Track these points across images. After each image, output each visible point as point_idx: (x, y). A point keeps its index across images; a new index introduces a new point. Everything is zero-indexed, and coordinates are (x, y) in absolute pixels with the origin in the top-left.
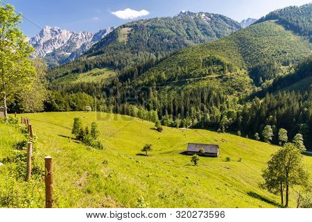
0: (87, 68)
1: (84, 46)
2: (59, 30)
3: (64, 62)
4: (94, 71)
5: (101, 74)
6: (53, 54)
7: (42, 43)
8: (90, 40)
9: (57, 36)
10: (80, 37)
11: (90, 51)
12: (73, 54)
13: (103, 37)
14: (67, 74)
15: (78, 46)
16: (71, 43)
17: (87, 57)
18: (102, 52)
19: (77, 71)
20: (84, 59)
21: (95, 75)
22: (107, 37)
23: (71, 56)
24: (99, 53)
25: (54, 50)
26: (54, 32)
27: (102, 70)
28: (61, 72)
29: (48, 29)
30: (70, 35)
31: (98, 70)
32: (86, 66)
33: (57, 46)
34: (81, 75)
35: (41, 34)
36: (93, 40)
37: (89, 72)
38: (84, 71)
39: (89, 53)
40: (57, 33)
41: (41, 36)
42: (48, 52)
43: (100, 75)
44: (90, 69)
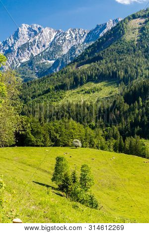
0: (77, 82)
1: (73, 49)
2: (39, 29)
3: (45, 73)
4: (87, 87)
5: (98, 90)
6: (30, 63)
7: (16, 47)
8: (83, 40)
9: (37, 37)
10: (68, 37)
11: (82, 57)
12: (57, 61)
13: (101, 35)
14: (48, 91)
15: (65, 51)
16: (55, 46)
17: (78, 66)
18: (99, 58)
19: (63, 87)
20: (72, 69)
21: (88, 92)
22: (107, 36)
23: (55, 65)
24: (94, 60)
25: (32, 58)
26: (33, 33)
27: (99, 85)
28: (39, 88)
29: (24, 29)
30: (54, 34)
31: (93, 85)
32: (76, 79)
33: (36, 51)
34: (68, 93)
35: (16, 36)
36: (87, 41)
37: (79, 89)
38: (73, 87)
39: (80, 60)
40: (36, 34)
41: (15, 39)
42: (24, 60)
43: (96, 93)
44: (82, 84)
